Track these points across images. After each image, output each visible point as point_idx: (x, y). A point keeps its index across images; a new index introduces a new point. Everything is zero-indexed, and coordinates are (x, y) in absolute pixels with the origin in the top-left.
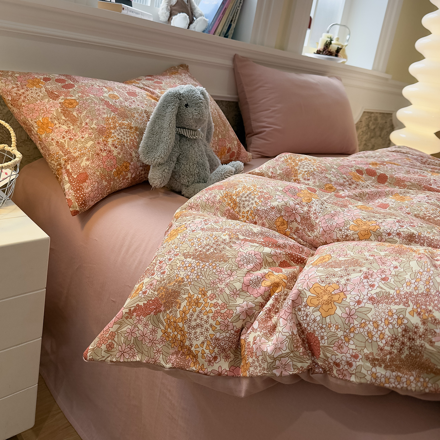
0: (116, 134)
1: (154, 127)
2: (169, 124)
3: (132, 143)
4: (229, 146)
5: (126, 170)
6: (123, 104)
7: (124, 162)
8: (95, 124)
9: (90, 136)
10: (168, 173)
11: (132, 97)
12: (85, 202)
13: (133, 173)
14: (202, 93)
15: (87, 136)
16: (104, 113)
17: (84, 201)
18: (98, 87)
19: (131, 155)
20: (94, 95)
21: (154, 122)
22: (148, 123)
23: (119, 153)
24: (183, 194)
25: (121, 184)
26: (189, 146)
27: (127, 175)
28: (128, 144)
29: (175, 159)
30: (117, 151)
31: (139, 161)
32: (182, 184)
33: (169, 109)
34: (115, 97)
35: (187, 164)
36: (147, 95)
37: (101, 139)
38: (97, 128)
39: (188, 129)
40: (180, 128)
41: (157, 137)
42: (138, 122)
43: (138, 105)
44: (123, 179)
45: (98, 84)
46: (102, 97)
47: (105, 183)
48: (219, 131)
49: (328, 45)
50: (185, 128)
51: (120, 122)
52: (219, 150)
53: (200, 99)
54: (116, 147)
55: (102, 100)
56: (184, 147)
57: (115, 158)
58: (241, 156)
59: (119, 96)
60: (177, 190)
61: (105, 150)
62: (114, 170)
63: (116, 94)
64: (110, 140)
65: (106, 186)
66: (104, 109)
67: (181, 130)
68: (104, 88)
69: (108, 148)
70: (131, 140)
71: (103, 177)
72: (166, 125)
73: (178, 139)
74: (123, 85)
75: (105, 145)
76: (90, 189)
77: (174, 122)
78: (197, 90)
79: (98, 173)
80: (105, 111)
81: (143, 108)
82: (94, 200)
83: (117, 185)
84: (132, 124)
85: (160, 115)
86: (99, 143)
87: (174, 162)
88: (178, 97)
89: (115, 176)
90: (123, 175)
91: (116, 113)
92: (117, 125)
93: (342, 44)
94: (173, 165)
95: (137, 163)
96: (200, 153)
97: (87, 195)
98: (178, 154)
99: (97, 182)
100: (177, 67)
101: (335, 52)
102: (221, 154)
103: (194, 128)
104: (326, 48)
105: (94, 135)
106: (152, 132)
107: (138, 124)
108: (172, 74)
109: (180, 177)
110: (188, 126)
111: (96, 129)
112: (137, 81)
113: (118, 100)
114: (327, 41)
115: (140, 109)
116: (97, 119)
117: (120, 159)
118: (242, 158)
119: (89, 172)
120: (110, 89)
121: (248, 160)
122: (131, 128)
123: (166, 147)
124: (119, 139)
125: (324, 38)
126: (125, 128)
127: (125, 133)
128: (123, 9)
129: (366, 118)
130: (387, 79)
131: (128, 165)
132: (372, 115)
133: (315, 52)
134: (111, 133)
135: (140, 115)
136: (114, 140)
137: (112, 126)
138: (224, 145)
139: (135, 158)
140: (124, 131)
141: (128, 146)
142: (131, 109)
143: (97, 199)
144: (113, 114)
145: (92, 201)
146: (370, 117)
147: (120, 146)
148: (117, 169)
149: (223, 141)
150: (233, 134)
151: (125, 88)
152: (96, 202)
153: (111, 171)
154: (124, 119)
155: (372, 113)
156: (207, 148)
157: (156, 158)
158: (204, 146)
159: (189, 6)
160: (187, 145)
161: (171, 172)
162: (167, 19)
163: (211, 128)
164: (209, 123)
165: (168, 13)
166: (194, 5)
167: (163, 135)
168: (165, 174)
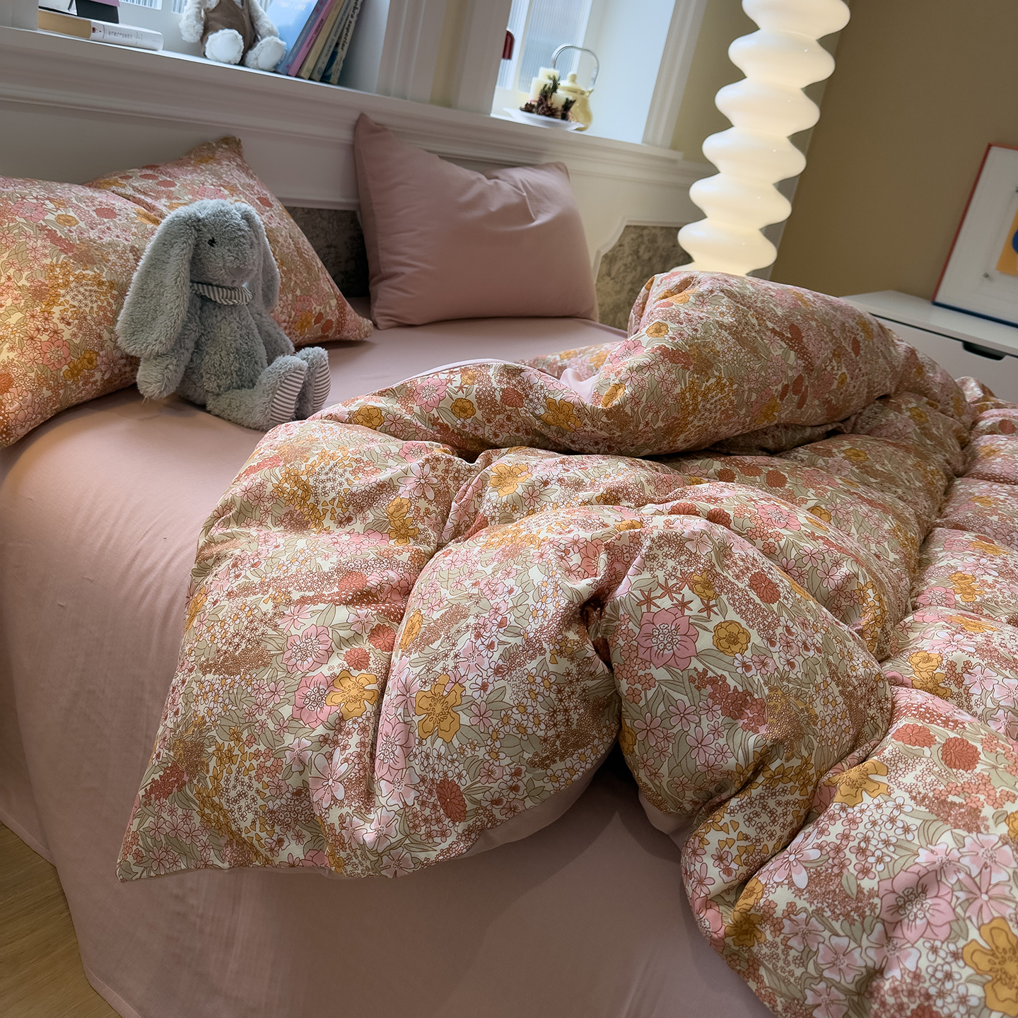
0: (68, 298)
1: (146, 283)
2: (176, 279)
3: (101, 313)
4: (317, 310)
5: (90, 366)
6: (86, 235)
7: (86, 351)
8: (27, 279)
9: (16, 302)
10: (175, 371)
11: (106, 220)
12: (8, 430)
13: (105, 372)
14: (247, 217)
15: (9, 302)
16: (46, 256)
17: (5, 427)
18: (35, 201)
19: (100, 337)
20: (25, 218)
21: (147, 273)
22: (135, 275)
23: (75, 335)
24: (208, 409)
25: (81, 392)
26: (219, 318)
27: (93, 375)
28: (95, 315)
29: (190, 344)
30: (71, 332)
31: (117, 348)
32: (207, 391)
33: (176, 251)
34: (69, 222)
35: (215, 353)
36: (138, 213)
37: (38, 309)
38: (31, 286)
39: (217, 286)
40: (202, 284)
41: (152, 302)
42: (116, 272)
43: (118, 236)
44: (85, 384)
45: (35, 195)
46: (41, 222)
47: (46, 393)
48: (296, 282)
49: (547, 94)
50: (211, 284)
51: (77, 272)
52: (296, 318)
53: (240, 230)
54: (69, 324)
55: (42, 228)
56: (210, 320)
57: (66, 344)
58: (346, 327)
59: (77, 218)
60: (198, 402)
61: (46, 330)
62: (66, 367)
63: (72, 214)
64: (56, 310)
65: (50, 398)
66: (45, 247)
67: (203, 288)
68: (47, 202)
69: (51, 325)
70: (100, 307)
71: (41, 381)
72: (169, 281)
73: (198, 305)
74: (89, 192)
75: (46, 319)
76: (17, 405)
77: (185, 274)
78: (235, 211)
79: (33, 375)
80: (47, 251)
81: (126, 243)
82: (27, 426)
83: (73, 395)
84: (104, 275)
85: (157, 262)
86: (33, 316)
87: (187, 350)
88: (195, 224)
89: (67, 378)
90: (85, 377)
91: (70, 254)
92: (72, 279)
93: (583, 89)
94: (187, 355)
95: (114, 352)
96: (244, 332)
97: (12, 416)
98: (194, 336)
99: (31, 391)
100: (214, 145)
101: (560, 108)
102: (302, 325)
103: (228, 284)
104: (543, 99)
105: (23, 301)
106: (142, 291)
107: (115, 275)
108: (201, 162)
109: (202, 377)
110: (215, 280)
111: (28, 289)
112: (120, 181)
113: (75, 228)
114: (546, 85)
115: (122, 245)
116: (31, 268)
117: (76, 346)
118: (349, 332)
119: (15, 372)
120: (62, 203)
121: (363, 336)
122: (100, 284)
123: (169, 324)
124: (75, 307)
125: (542, 79)
126: (87, 285)
127: (87, 293)
128: (94, 29)
129: (632, 239)
130: (674, 161)
131: (94, 356)
132: (646, 232)
133: (523, 106)
134: (58, 295)
135: (120, 257)
136: (64, 310)
137: (61, 281)
138: (308, 308)
139: (109, 343)
140: (86, 290)
141: (93, 319)
142: (102, 245)
143: (33, 423)
144: (63, 256)
145: (23, 426)
146: (641, 236)
147: (76, 321)
148: (71, 365)
149: (304, 301)
150: (327, 285)
151: (92, 199)
152: (30, 429)
153: (60, 369)
154: (85, 265)
155: (645, 228)
156: (264, 319)
157: (150, 344)
158: (256, 315)
159: (246, 11)
160: (216, 316)
161: (182, 368)
162: (199, 38)
163: (273, 278)
164: (267, 271)
165: (200, 28)
166: (257, 11)
167: (164, 299)
168: (170, 374)
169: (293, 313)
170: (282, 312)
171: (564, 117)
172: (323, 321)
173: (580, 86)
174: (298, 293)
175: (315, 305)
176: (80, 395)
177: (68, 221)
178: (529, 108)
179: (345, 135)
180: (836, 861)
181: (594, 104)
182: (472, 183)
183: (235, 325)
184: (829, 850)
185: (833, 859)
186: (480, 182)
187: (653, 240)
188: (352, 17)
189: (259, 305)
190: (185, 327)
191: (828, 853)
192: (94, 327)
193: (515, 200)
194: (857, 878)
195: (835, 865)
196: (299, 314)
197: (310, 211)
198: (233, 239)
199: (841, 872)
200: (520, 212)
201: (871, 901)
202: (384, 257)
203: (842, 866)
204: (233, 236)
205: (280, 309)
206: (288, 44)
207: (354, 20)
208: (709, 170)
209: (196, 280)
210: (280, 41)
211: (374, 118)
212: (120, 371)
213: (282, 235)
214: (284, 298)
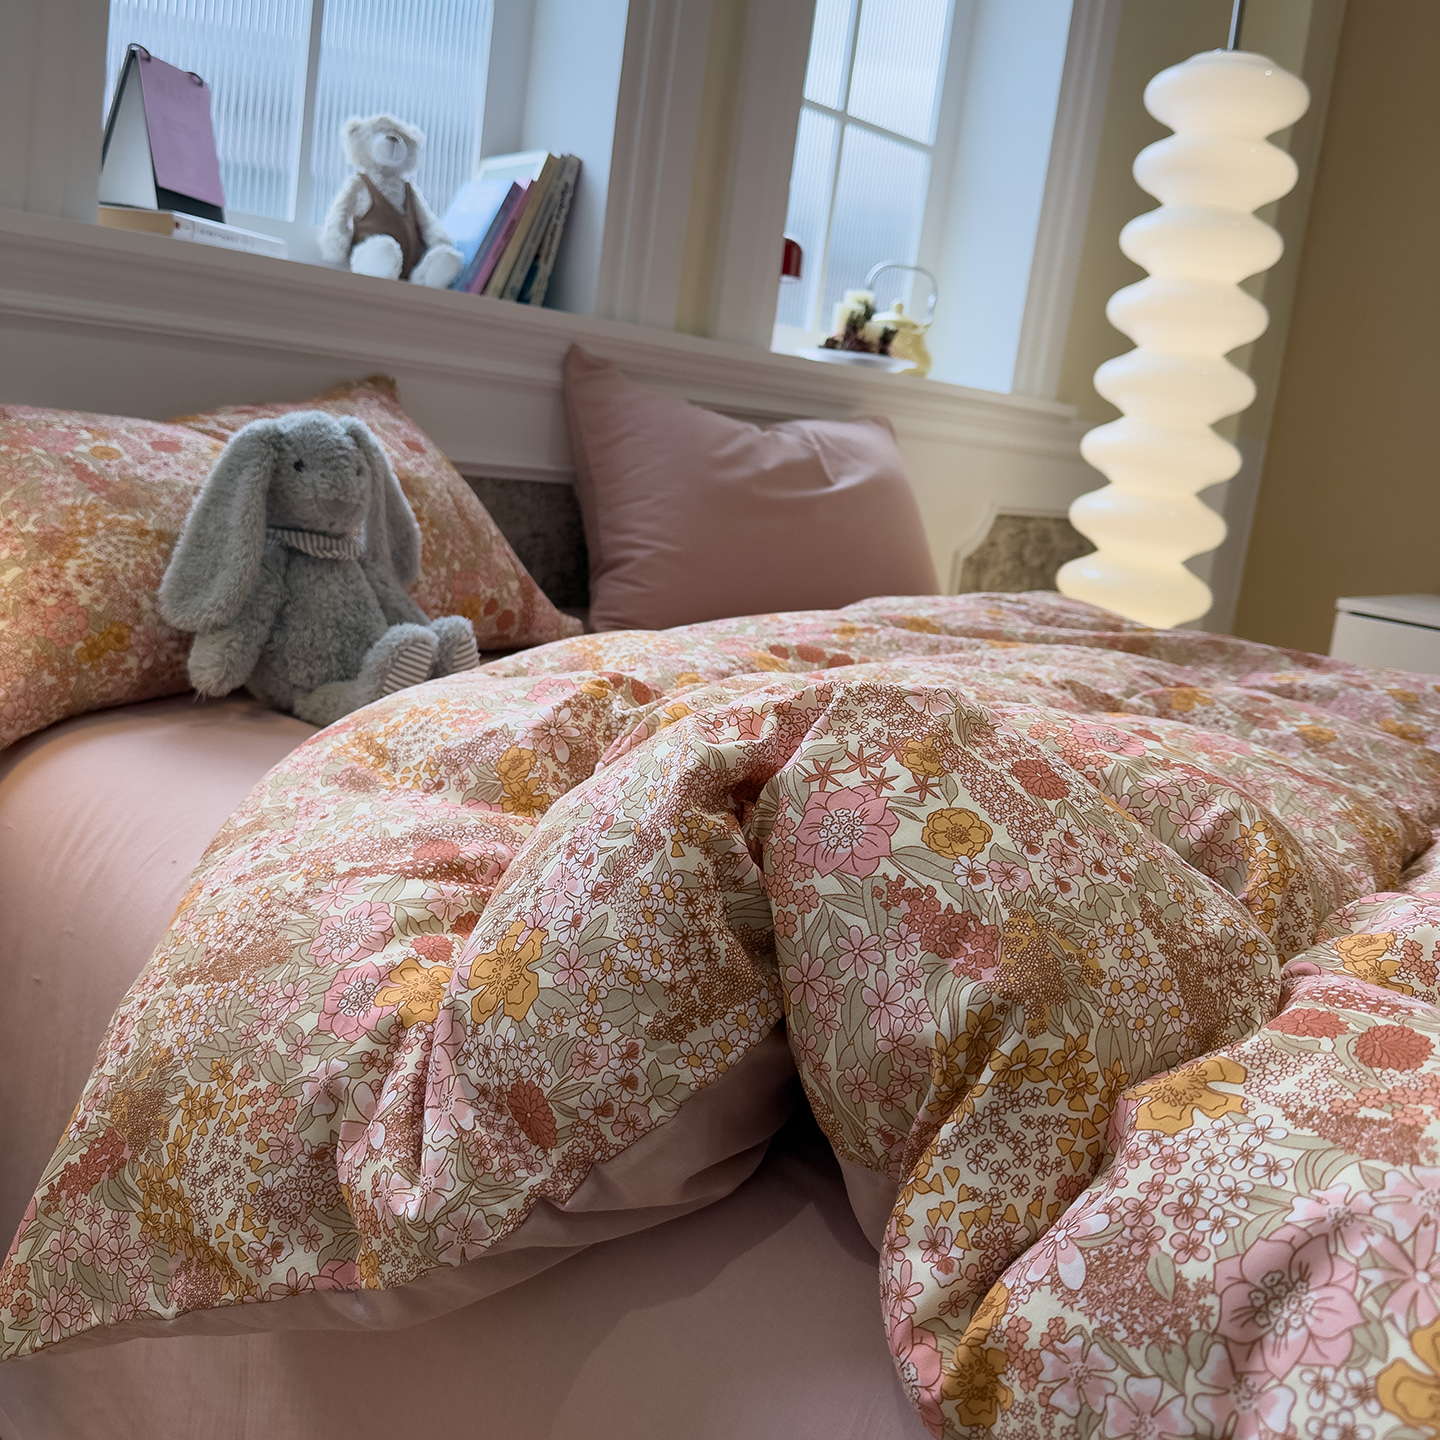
0: (91, 549)
1: (204, 526)
2: (244, 516)
3: (141, 573)
4: (488, 594)
5: (118, 646)
7: (113, 623)
8: (35, 524)
9: (14, 553)
10: (243, 652)
11: (163, 454)
13: (145, 657)
14: (356, 435)
15: (6, 553)
16: (66, 495)
18: (65, 430)
19: (136, 605)
20: (46, 449)
21: (205, 512)
22: (190, 516)
23: (96, 600)
24: (297, 712)
25: (105, 684)
26: (313, 578)
27: (123, 660)
29: (267, 614)
30: (91, 595)
31: (161, 622)
33: (246, 476)
34: (109, 455)
36: (215, 448)
37: (45, 563)
38: (39, 533)
41: (212, 553)
42: (169, 518)
43: (178, 474)
44: (112, 672)
45: (67, 423)
46: (68, 453)
47: (49, 679)
49: (857, 322)
50: (302, 530)
51: (110, 517)
52: (455, 604)
53: (341, 448)
54: (88, 583)
55: (68, 461)
57: (83, 611)
58: (538, 624)
59: (123, 452)
61: (53, 591)
62: (79, 644)
63: (116, 446)
64: (72, 565)
65: (53, 688)
66: (67, 484)
68: (83, 432)
69: (63, 585)
70: (139, 565)
71: (42, 661)
72: (234, 521)
74: (149, 424)
75: (55, 576)
76: (2, 693)
77: (259, 508)
78: (337, 426)
79: (28, 652)
80: (69, 489)
82: (18, 727)
83: (92, 687)
84: (150, 522)
85: (219, 495)
86: (37, 572)
87: (263, 622)
88: (275, 441)
89: (82, 659)
90: (110, 661)
91: (103, 494)
92: (100, 524)
93: (915, 322)
94: (262, 631)
95: (158, 629)
96: (350, 598)
99: (25, 675)
101: (876, 341)
103: (324, 527)
104: (852, 331)
105: (25, 552)
106: (199, 541)
107: (169, 523)
109: (286, 664)
110: (306, 522)
111: (34, 537)
113: (116, 462)
116: (43, 510)
117: (99, 616)
118: (541, 633)
120: (105, 434)
122: (143, 533)
123: (232, 581)
124: (99, 561)
125: (850, 303)
126: (122, 533)
127: (122, 545)
128: (177, 225)
129: (1012, 536)
130: (1065, 420)
131: (125, 632)
132: (1031, 526)
133: (823, 342)
134: (77, 546)
135: (177, 501)
136: (85, 565)
137: (83, 527)
138: (473, 591)
139: (150, 615)
140: (120, 540)
141: (128, 580)
142: (152, 484)
143: (27, 723)
144: (92, 496)
145: (10, 727)
146: (1024, 531)
147: (101, 581)
148: (89, 642)
149: (466, 578)
150: (504, 557)
151: (149, 432)
152: (25, 732)
153: (71, 647)
154: (123, 508)
155: (1027, 519)
156: (390, 590)
157: (204, 611)
158: (378, 584)
159: (410, 218)
160: (309, 576)
161: (254, 648)
162: (342, 254)
163: (409, 536)
164: (397, 521)
165: (345, 240)
166: (425, 217)
167: (227, 547)
168: (233, 655)
169: (449, 596)
170: (431, 593)
171: (883, 351)
172: (499, 612)
173: (907, 316)
174: (457, 566)
175: (483, 587)
176: (104, 689)
177: (107, 453)
178: (831, 344)
179: (550, 375)
180: (1137, 1233)
181: (931, 344)
182: (736, 434)
183: (335, 588)
184: (1124, 1211)
185: (1132, 1228)
186: (752, 432)
187: (1044, 538)
188: (558, 217)
189: (385, 570)
190: (258, 590)
191: (1122, 1218)
192: (128, 591)
193: (802, 454)
194: (1174, 1261)
195: (1135, 1240)
196: (457, 597)
197: (503, 484)
198: (328, 460)
199: (1147, 1253)
200: (812, 470)
201: (1201, 1302)
202: (607, 538)
203: (1148, 1240)
204: (331, 455)
205: (427, 589)
206: (466, 256)
207: (560, 222)
208: (1109, 413)
209: (280, 525)
210: (455, 252)
211: (591, 350)
212: (169, 658)
213: (434, 488)
214: (434, 573)
